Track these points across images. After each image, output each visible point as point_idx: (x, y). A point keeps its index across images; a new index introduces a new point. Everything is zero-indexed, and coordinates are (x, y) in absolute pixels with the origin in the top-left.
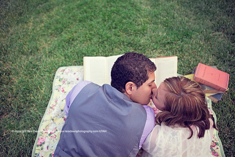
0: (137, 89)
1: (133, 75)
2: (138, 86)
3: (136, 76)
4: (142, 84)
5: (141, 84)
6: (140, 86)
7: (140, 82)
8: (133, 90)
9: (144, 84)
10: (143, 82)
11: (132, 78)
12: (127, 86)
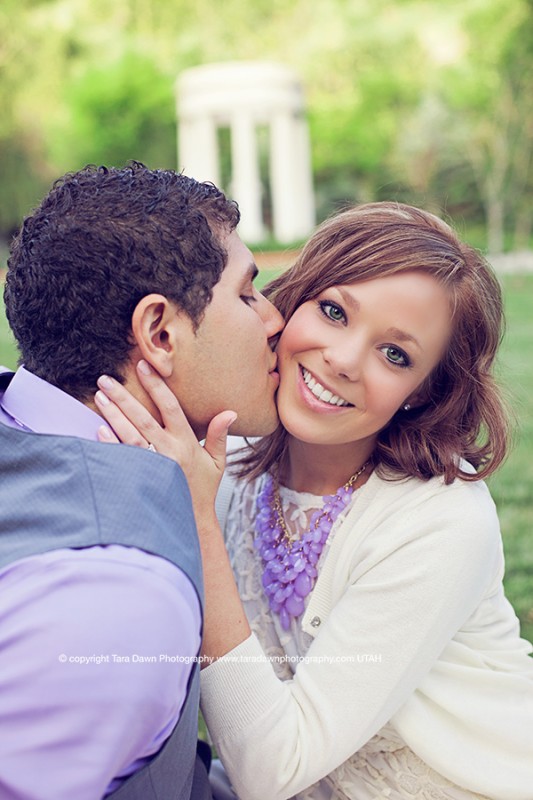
0: (196, 325)
1: (154, 258)
2: (194, 312)
3: (169, 258)
4: (209, 295)
5: (205, 297)
6: (203, 308)
7: (196, 288)
8: (177, 340)
9: (217, 290)
10: (208, 285)
11: (149, 275)
12: (142, 329)
